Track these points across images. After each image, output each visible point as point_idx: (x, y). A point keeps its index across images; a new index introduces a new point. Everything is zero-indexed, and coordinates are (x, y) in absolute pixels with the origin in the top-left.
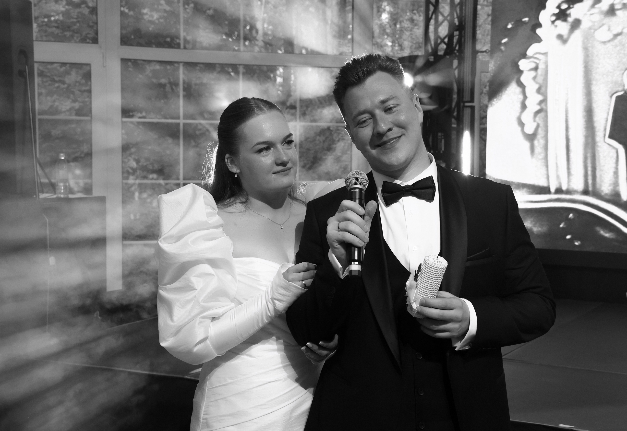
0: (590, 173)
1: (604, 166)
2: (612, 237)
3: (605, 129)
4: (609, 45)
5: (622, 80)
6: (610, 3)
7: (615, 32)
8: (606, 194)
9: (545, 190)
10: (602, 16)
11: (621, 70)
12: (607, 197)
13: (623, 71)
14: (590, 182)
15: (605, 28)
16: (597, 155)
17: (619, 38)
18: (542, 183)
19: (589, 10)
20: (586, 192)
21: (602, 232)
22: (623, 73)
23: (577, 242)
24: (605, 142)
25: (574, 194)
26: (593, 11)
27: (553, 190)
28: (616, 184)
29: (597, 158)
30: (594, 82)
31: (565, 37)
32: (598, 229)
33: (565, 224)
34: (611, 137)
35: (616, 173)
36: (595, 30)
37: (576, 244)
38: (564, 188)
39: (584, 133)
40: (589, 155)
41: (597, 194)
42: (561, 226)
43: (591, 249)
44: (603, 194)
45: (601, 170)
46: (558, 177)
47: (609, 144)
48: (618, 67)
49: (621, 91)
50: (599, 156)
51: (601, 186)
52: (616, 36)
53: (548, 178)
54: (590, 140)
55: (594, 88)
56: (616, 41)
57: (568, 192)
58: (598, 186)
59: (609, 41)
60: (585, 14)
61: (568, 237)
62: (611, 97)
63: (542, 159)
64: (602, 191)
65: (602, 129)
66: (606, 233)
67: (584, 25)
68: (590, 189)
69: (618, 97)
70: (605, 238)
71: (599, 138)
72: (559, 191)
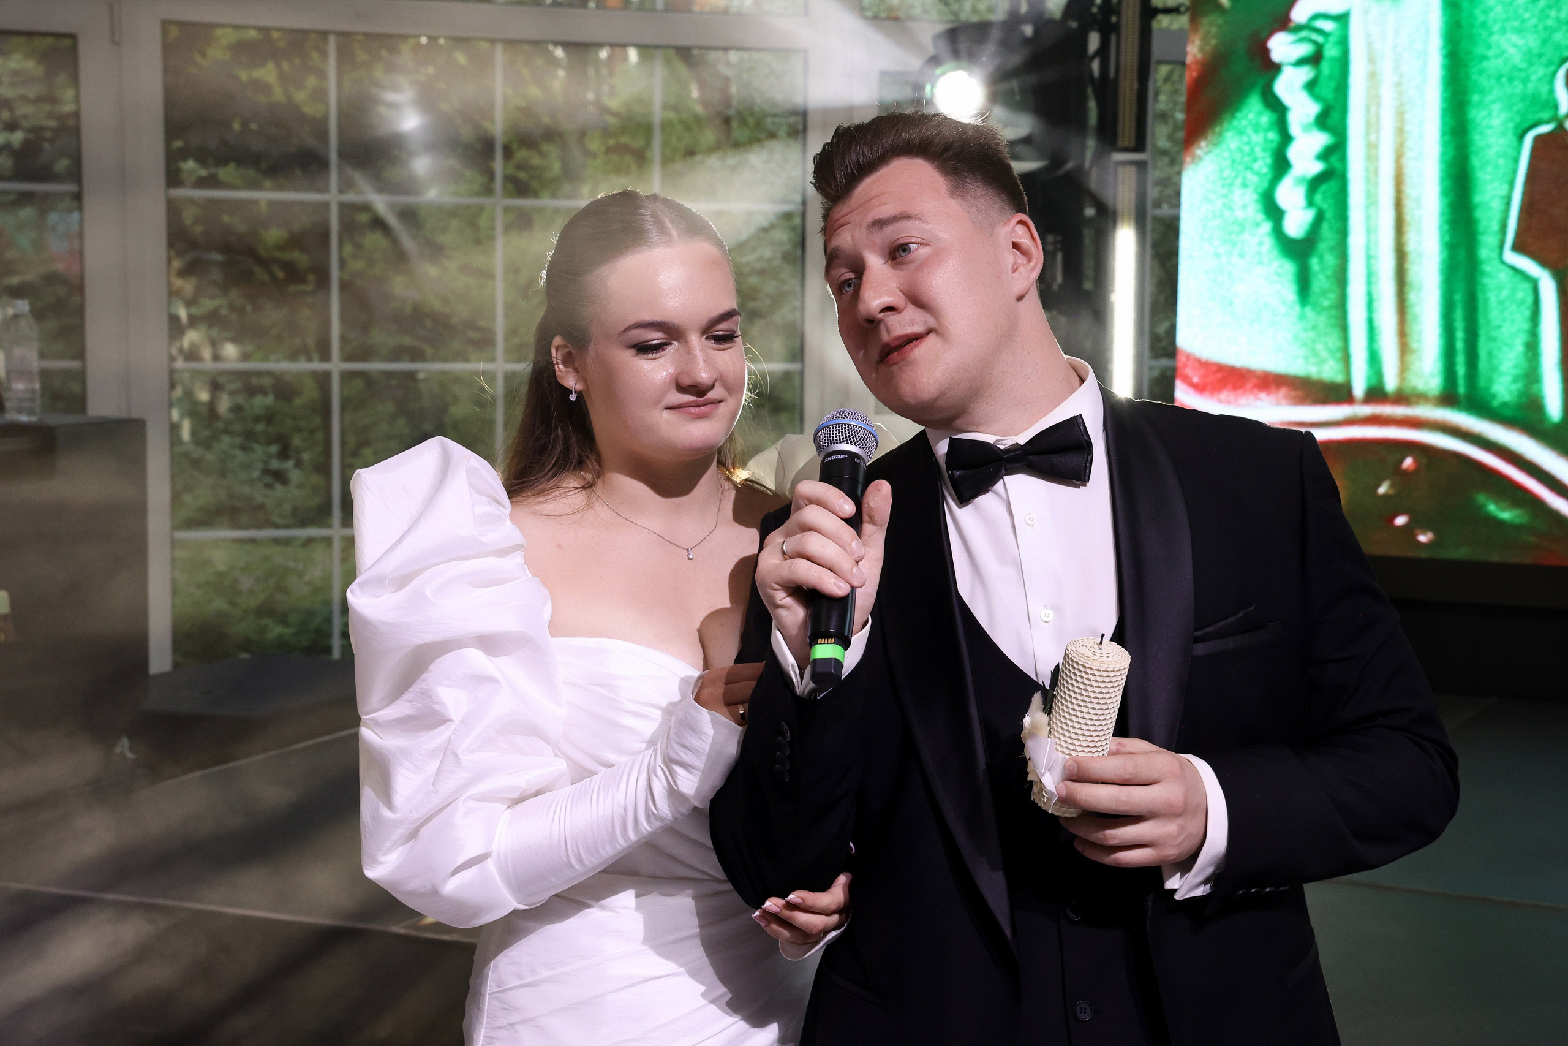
0: (1460, 345)
1: (1499, 327)
2: (1518, 521)
3: (1504, 227)
5: (1552, 91)
8: (1504, 405)
9: (1339, 393)
11: (1549, 64)
12: (1507, 413)
13: (1552, 68)
14: (1461, 370)
16: (1480, 296)
18: (1329, 371)
20: (1448, 399)
21: (1492, 508)
22: (1554, 74)
23: (1424, 533)
24: (1503, 262)
25: (1417, 403)
27: (1359, 389)
28: (1531, 375)
29: (1481, 305)
30: (1475, 98)
32: (1481, 498)
33: (1392, 486)
34: (1518, 247)
35: (1532, 347)
37: (1423, 538)
38: (1391, 384)
39: (1447, 238)
40: (1458, 297)
41: (1479, 406)
42: (1382, 490)
43: (1461, 553)
44: (1495, 404)
45: (1492, 339)
46: (1374, 358)
47: (1513, 268)
48: (1540, 55)
49: (1548, 122)
50: (1487, 301)
51: (1490, 380)
53: (1346, 359)
54: (1462, 254)
55: (1476, 114)
57: (1401, 398)
58: (1482, 382)
61: (1401, 521)
62: (1521, 137)
63: (1331, 307)
64: (1494, 396)
65: (1495, 226)
66: (1503, 510)
68: (1462, 389)
69: (1539, 140)
70: (1501, 523)
71: (1486, 250)
72: (1376, 394)
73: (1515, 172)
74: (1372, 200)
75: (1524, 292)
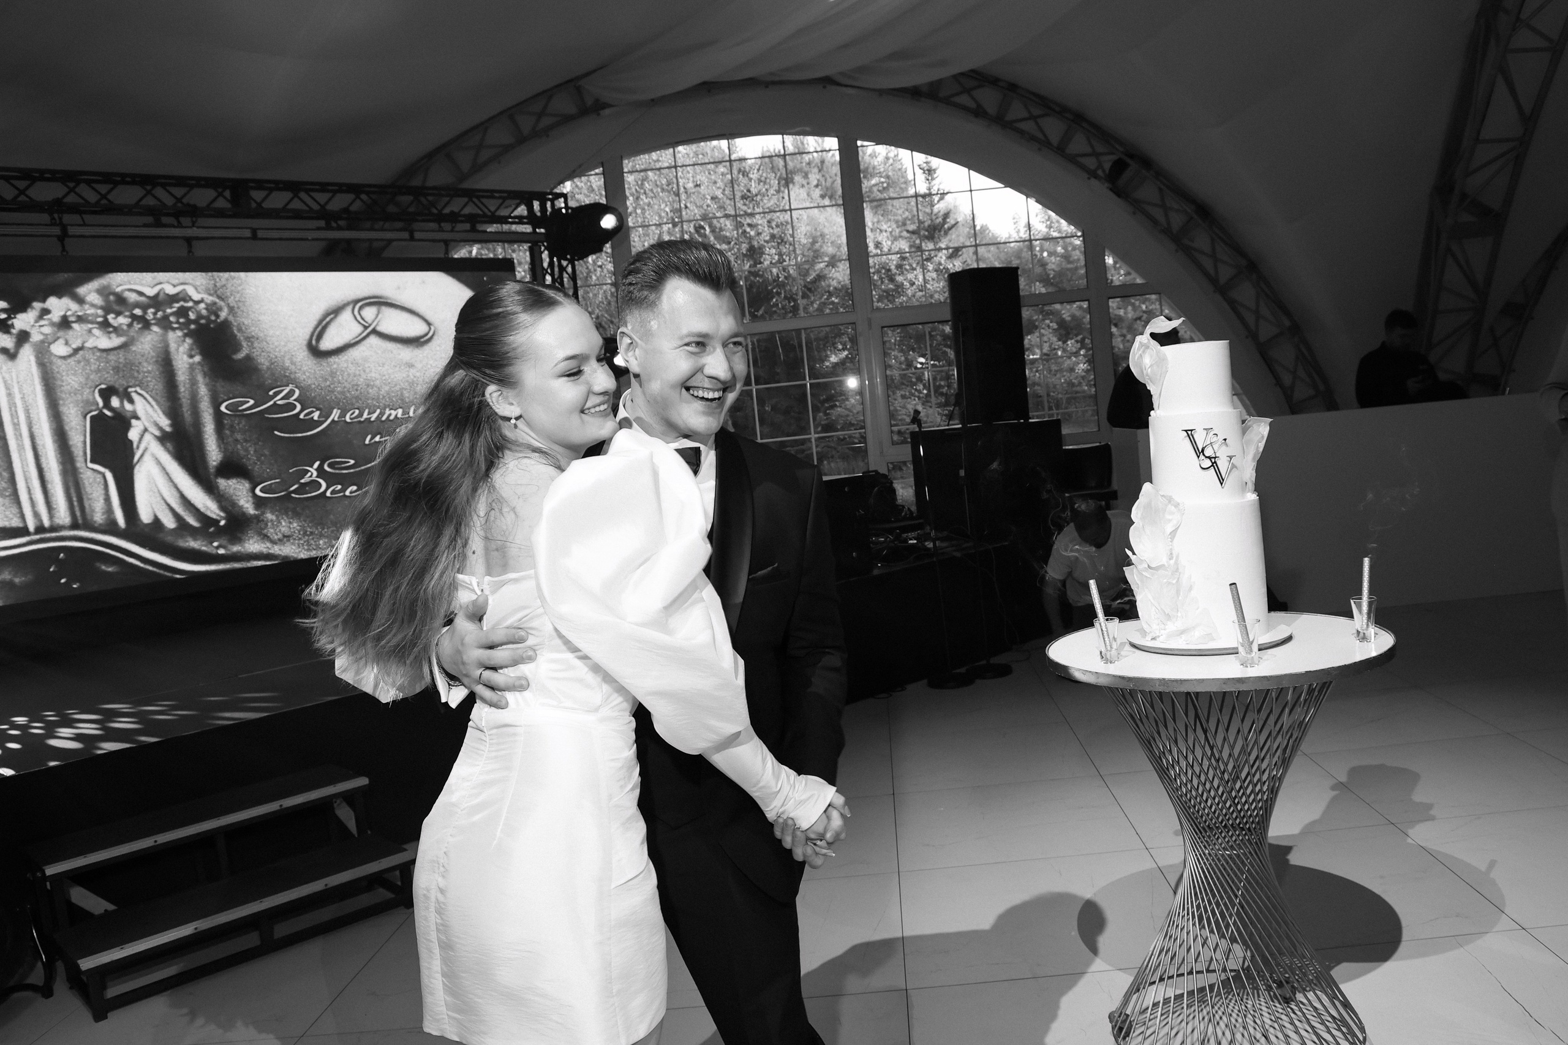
0: (76, 503)
1: (92, 494)
2: (115, 570)
3: (85, 453)
4: (71, 361)
5: (94, 398)
6: (62, 313)
7: (74, 346)
8: (100, 525)
9: (23, 531)
10: (56, 329)
11: (90, 388)
12: (103, 528)
13: (93, 389)
14: (78, 514)
15: (61, 341)
16: (81, 483)
17: (81, 352)
18: (16, 523)
19: (36, 322)
20: (75, 526)
21: (103, 567)
22: (94, 391)
23: (75, 584)
24: (88, 468)
25: (61, 530)
26: (42, 323)
27: (31, 528)
28: (109, 510)
29: (81, 486)
30: (61, 402)
31: (12, 351)
32: (98, 564)
33: (56, 567)
34: (92, 461)
35: (107, 499)
36: (50, 344)
37: (75, 586)
38: (47, 523)
39: (60, 460)
40: (71, 484)
41: (89, 526)
42: (51, 570)
43: (95, 588)
44: (96, 525)
45: (89, 499)
46: (36, 515)
47: (92, 469)
48: (86, 384)
49: (95, 411)
50: (84, 484)
51: (92, 516)
52: (76, 351)
53: (22, 517)
54: (69, 467)
55: (63, 409)
56: (79, 356)
57: (53, 528)
58: (89, 517)
59: (70, 356)
60: (33, 326)
61: (63, 581)
62: (85, 417)
63: (10, 496)
64: (95, 522)
65: (81, 453)
66: (108, 567)
67: (36, 337)
68: (80, 521)
69: (92, 417)
70: (109, 572)
71: (80, 464)
72: (40, 529)
73: (85, 431)
74: (21, 447)
75: (99, 478)
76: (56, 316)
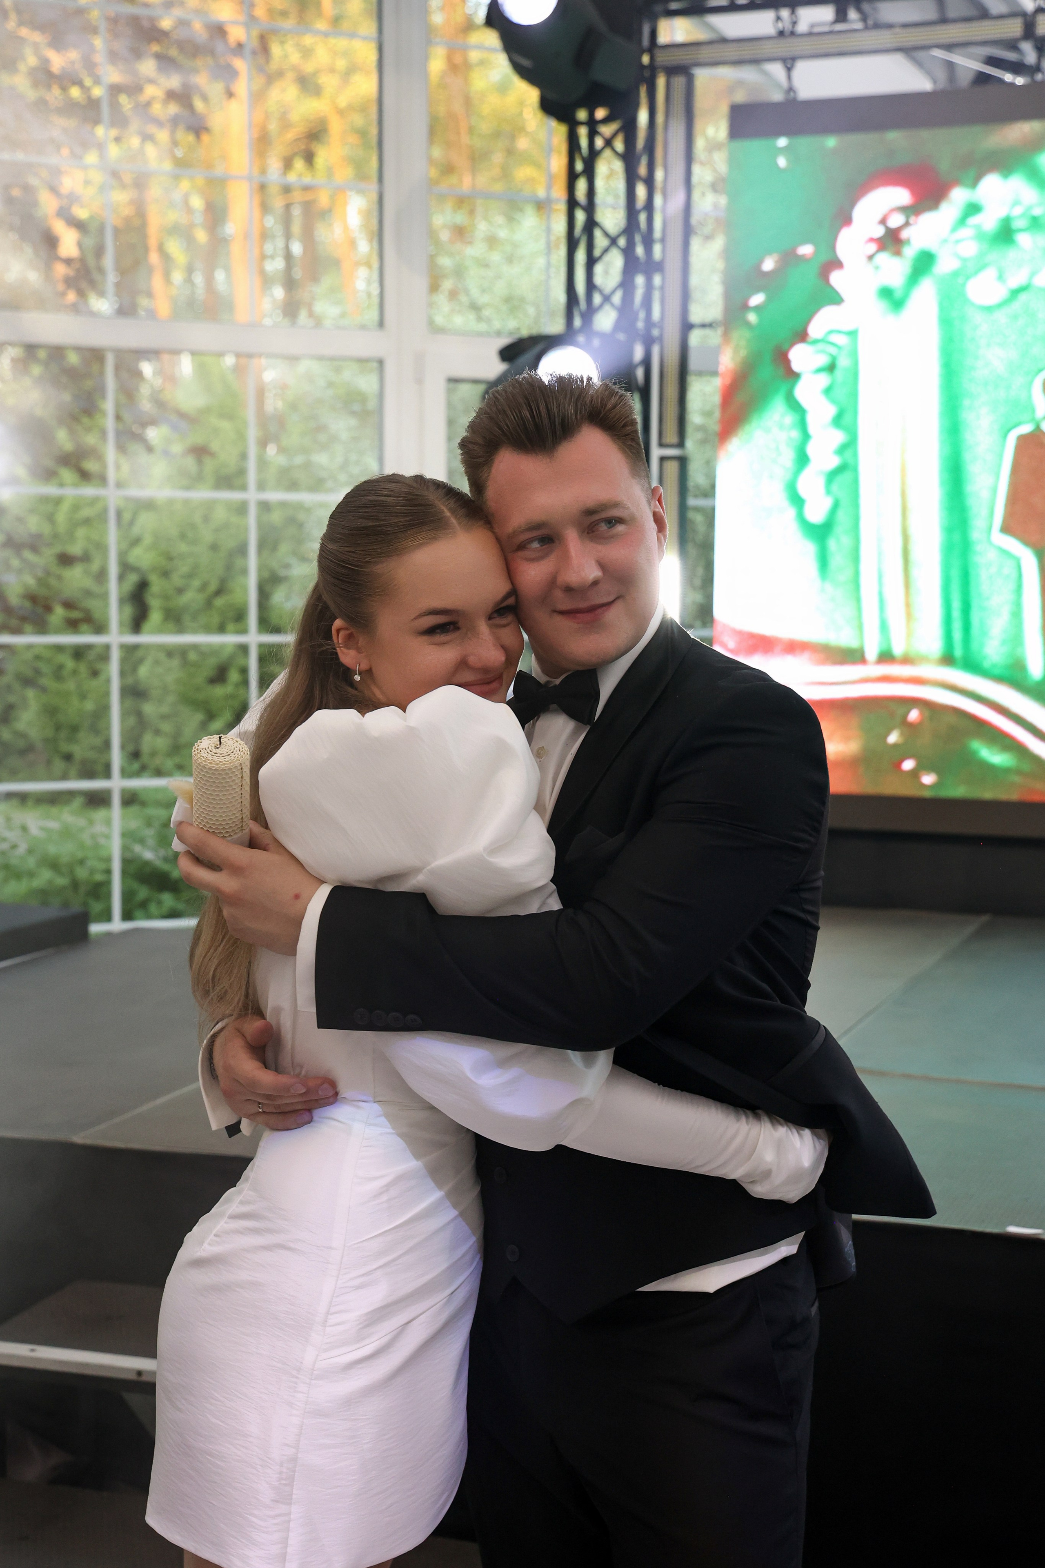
0: (955, 616)
1: (988, 598)
2: (1006, 762)
3: (992, 513)
4: (1001, 316)
5: (1030, 397)
6: (1002, 213)
7: (1013, 284)
8: (993, 664)
9: (854, 656)
10: (984, 247)
11: (1027, 373)
12: (997, 672)
13: (1030, 377)
14: (957, 634)
15: (990, 273)
16: (972, 573)
17: (1023, 297)
18: (845, 639)
19: (954, 229)
20: (948, 660)
21: (985, 753)
22: (1031, 382)
23: (927, 775)
24: (991, 543)
25: (920, 664)
26: (966, 232)
27: (871, 654)
28: (1016, 638)
29: (973, 580)
30: (965, 402)
31: (898, 294)
32: (975, 744)
33: (899, 735)
34: (1006, 529)
35: (1017, 614)
36: (968, 278)
37: (926, 780)
38: (898, 651)
39: (944, 523)
40: (954, 574)
41: (972, 665)
42: (891, 739)
43: (958, 791)
44: (986, 664)
45: (982, 609)
46: (884, 626)
47: (1000, 548)
48: (1019, 366)
49: (1027, 424)
50: (978, 576)
51: (982, 643)
52: (1016, 293)
53: (859, 627)
54: (956, 538)
55: (967, 416)
56: (1016, 305)
57: (906, 660)
58: (974, 646)
59: (1000, 305)
60: (945, 241)
61: (908, 765)
62: (1004, 436)
63: (846, 581)
64: (984, 658)
65: (984, 513)
66: (994, 753)
67: (945, 265)
68: (958, 652)
69: (1020, 438)
70: (992, 767)
71: (976, 534)
72: (886, 658)
73: (1000, 465)
75: (1008, 569)
76: (989, 221)
